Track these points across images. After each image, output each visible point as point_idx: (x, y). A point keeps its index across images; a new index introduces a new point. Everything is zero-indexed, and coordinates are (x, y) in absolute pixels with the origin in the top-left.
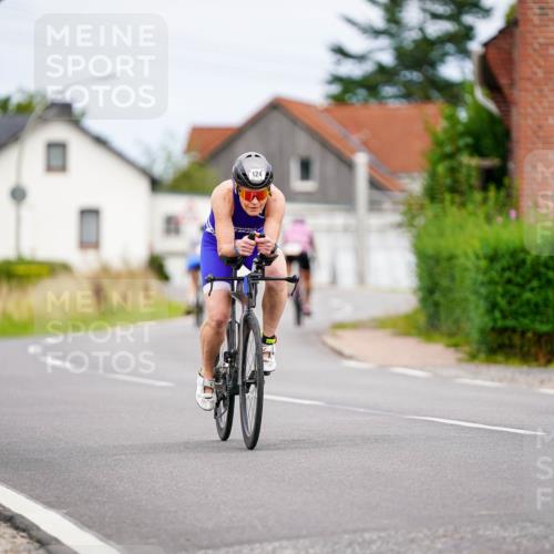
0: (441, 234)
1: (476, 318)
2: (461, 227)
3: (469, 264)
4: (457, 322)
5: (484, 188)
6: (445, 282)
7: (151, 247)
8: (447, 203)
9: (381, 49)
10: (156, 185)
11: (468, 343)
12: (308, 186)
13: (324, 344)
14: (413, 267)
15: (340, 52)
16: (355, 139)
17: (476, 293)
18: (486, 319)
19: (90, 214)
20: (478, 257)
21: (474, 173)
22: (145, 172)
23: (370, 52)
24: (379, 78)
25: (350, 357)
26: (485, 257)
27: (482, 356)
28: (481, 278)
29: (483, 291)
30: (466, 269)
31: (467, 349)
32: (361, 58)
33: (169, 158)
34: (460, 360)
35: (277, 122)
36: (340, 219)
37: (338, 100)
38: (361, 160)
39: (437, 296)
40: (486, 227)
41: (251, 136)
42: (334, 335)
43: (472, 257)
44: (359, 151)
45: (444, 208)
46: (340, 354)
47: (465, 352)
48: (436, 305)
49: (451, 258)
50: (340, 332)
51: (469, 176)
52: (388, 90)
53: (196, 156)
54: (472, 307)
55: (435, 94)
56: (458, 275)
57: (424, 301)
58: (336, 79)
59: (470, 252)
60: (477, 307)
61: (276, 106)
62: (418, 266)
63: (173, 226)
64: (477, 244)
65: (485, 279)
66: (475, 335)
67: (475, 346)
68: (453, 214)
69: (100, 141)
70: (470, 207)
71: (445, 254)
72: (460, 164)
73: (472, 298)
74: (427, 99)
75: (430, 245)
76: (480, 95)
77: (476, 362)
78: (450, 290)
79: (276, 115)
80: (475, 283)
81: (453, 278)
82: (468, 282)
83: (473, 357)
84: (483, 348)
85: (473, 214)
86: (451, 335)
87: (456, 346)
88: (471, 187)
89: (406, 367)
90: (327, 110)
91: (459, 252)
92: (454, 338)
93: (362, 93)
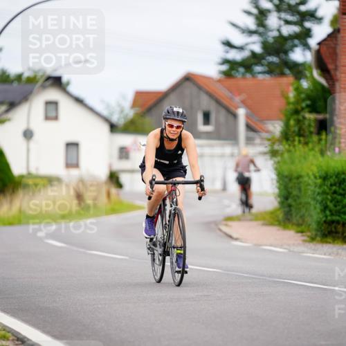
0: (293, 162)
1: (315, 215)
2: (305, 158)
3: (310, 182)
4: (302, 217)
5: (319, 133)
6: (295, 192)
7: (110, 166)
8: (296, 143)
9: (254, 43)
10: (113, 128)
11: (309, 231)
12: (209, 128)
13: (220, 230)
14: (275, 182)
15: (228, 44)
16: (237, 99)
17: (314, 199)
18: (321, 216)
19: (72, 146)
20: (315, 177)
21: (313, 124)
22: (106, 120)
23: (247, 44)
24: (253, 61)
25: (236, 239)
26: (320, 177)
27: (318, 238)
28: (317, 190)
29: (319, 198)
30: (309, 185)
31: (309, 234)
32: (241, 48)
33: (122, 111)
34: (304, 241)
35: (189, 89)
36: (228, 150)
37: (227, 74)
38: (242, 112)
39: (290, 201)
40: (321, 159)
41: (172, 97)
42: (226, 225)
43: (312, 177)
44: (240, 107)
45: (294, 146)
46: (231, 237)
47: (308, 236)
48: (290, 206)
49: (299, 177)
50: (230, 223)
51: (310, 125)
52: (258, 69)
53: (138, 110)
54: (312, 208)
55: (287, 71)
56: (303, 189)
57: (281, 203)
58: (226, 61)
59: (311, 173)
60: (315, 208)
61: (188, 78)
62: (278, 182)
63: (124, 154)
64: (315, 169)
65: (320, 191)
66: (314, 226)
67: (314, 233)
68: (300, 150)
69: (79, 101)
70: (310, 145)
71: (295, 175)
72: (304, 118)
73: (312, 202)
74: (282, 74)
75: (286, 169)
76: (316, 74)
77: (315, 243)
78: (298, 197)
79: (187, 84)
80: (314, 194)
81: (300, 189)
82: (310, 192)
83: (313, 239)
84: (319, 233)
85: (313, 149)
86: (299, 225)
87: (302, 232)
88: (311, 133)
89: (271, 245)
90: (219, 81)
91: (303, 173)
92: (300, 227)
93: (242, 70)
